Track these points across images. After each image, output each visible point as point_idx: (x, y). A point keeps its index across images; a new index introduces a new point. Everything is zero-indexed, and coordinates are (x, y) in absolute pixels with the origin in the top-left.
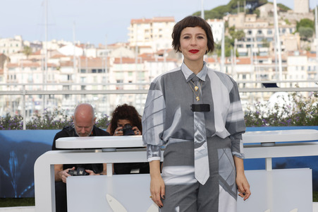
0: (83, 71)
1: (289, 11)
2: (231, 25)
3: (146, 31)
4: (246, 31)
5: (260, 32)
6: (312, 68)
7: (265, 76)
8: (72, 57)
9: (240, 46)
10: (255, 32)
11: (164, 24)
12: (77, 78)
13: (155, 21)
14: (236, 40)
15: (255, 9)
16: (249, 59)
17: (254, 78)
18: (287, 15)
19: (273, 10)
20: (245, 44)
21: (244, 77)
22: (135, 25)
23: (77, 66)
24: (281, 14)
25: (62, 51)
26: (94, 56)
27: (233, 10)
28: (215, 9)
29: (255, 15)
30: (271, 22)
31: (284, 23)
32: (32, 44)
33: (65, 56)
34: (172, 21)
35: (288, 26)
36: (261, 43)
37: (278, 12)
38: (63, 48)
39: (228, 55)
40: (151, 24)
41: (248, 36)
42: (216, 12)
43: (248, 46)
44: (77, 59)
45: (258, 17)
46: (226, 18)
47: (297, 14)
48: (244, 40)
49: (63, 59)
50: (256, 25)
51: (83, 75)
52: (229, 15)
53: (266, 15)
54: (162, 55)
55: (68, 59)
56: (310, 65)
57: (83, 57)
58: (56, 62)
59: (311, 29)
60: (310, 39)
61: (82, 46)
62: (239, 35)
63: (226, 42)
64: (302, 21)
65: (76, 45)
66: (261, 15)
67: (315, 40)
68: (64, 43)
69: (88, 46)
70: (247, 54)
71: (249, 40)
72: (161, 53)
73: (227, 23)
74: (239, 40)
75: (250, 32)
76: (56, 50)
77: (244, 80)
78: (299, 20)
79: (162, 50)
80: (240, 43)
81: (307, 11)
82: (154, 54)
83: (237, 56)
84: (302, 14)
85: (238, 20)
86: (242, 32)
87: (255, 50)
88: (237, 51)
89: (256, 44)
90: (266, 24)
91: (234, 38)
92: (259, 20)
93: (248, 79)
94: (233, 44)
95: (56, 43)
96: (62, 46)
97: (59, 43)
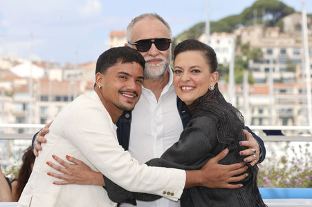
0: (44, 98)
2: (244, 41)
4: (264, 50)
5: (283, 51)
7: (290, 110)
8: (27, 78)
9: (257, 70)
10: (276, 52)
12: (35, 107)
14: (251, 62)
15: (277, 20)
16: (267, 88)
17: (274, 114)
20: (263, 67)
21: (261, 111)
25: (16, 70)
27: (248, 22)
29: (277, 28)
30: (299, 39)
33: (19, 78)
36: (284, 66)
37: (309, 26)
38: (17, 67)
39: (239, 81)
41: (266, 57)
43: (267, 70)
44: (34, 81)
45: (281, 31)
46: (238, 32)
48: (261, 62)
49: (18, 83)
50: (277, 42)
51: (44, 104)
52: (241, 27)
53: (293, 29)
55: (24, 82)
57: (45, 80)
58: (7, 86)
61: (42, 65)
62: (256, 55)
65: (35, 63)
66: (286, 29)
68: (20, 60)
69: (52, 66)
70: (265, 81)
71: (268, 62)
73: (239, 38)
74: (256, 60)
75: (270, 52)
76: (7, 70)
77: (261, 116)
80: (256, 66)
85: (253, 36)
86: (259, 50)
87: (277, 75)
88: (250, 76)
89: (277, 67)
90: (292, 41)
91: (248, 60)
92: (282, 35)
93: (266, 113)
94: (246, 66)
95: (8, 60)
96: (16, 63)
97: (13, 59)
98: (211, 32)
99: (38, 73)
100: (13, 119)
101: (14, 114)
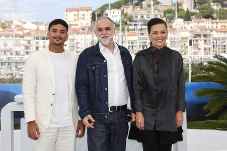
0: (37, 38)
1: (160, 4)
2: (125, 12)
3: (75, 15)
4: (134, 16)
5: (142, 17)
6: (173, 38)
7: (145, 42)
8: (30, 30)
9: (131, 25)
10: (139, 17)
11: (86, 11)
12: (34, 42)
13: (81, 10)
14: (128, 21)
15: (139, 3)
16: (136, 33)
17: (138, 44)
18: (158, 7)
19: (150, 4)
20: (133, 23)
21: (132, 43)
22: (68, 12)
23: (34, 36)
24: (155, 6)
26: (44, 30)
27: (127, 4)
28: (116, 3)
29: (139, 6)
30: (149, 11)
31: (157, 12)
32: (6, 21)
33: (26, 29)
34: (91, 10)
35: (159, 13)
36: (143, 23)
37: (153, 5)
38: (25, 25)
39: (123, 30)
40: (78, 11)
41: (135, 19)
42: (117, 5)
43: (135, 25)
44: (33, 31)
45: (141, 8)
46: (122, 8)
47: (165, 6)
48: (133, 21)
49: (25, 31)
50: (140, 13)
51: (37, 41)
52: (124, 6)
53: (146, 6)
54: (84, 30)
55: (28, 31)
56: (172, 36)
57: (37, 30)
58: (21, 33)
59: (173, 15)
60: (172, 21)
61: (36, 23)
62: (130, 18)
63: (122, 22)
64: (167, 10)
65: (33, 23)
66: (143, 7)
67: (175, 22)
68: (26, 21)
69: (40, 24)
70: (134, 30)
71: (136, 21)
72: (84, 28)
73: (123, 10)
74: (130, 21)
75: (137, 17)
76: (21, 26)
77: (133, 45)
78: (166, 10)
79: (84, 27)
80: (130, 23)
81: (171, 4)
82: (79, 29)
83: (128, 31)
84: (168, 6)
85: (129, 10)
86: (132, 16)
87: (139, 27)
88: (128, 28)
89: (140, 24)
90: (146, 12)
91: (127, 20)
92: (142, 9)
93: (135, 44)
94: (126, 24)
95: (21, 21)
96: (24, 23)
97: (23, 21)
98: (111, 8)
99: (35, 27)
100: (24, 48)
101: (24, 45)
